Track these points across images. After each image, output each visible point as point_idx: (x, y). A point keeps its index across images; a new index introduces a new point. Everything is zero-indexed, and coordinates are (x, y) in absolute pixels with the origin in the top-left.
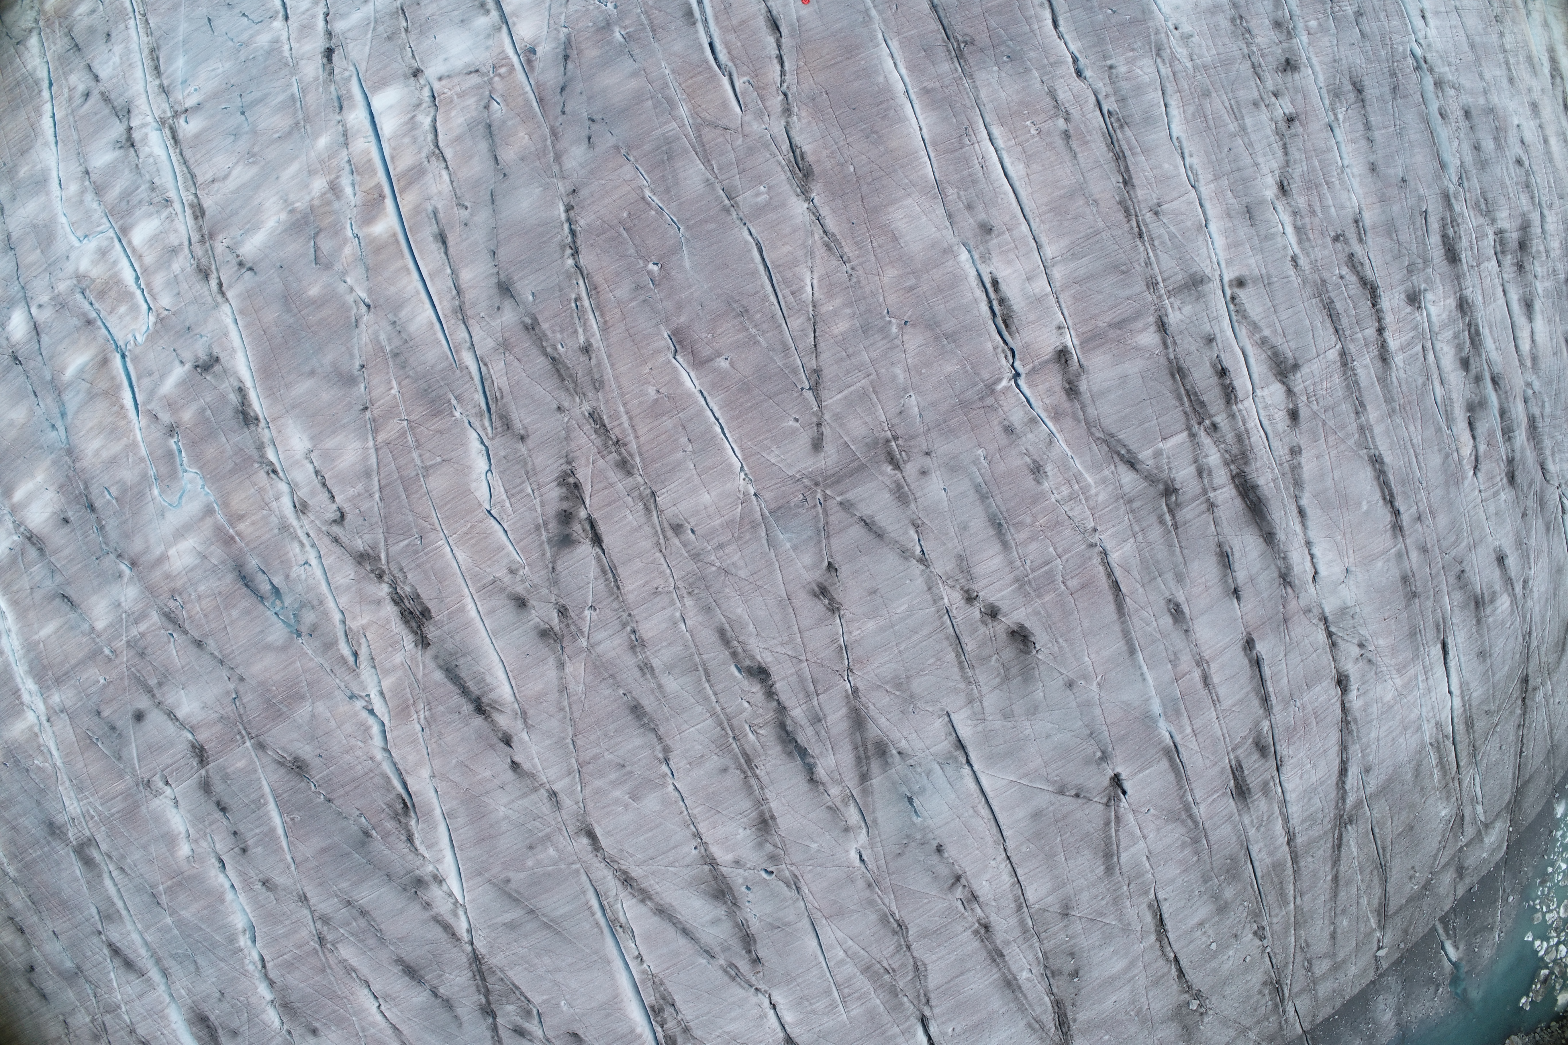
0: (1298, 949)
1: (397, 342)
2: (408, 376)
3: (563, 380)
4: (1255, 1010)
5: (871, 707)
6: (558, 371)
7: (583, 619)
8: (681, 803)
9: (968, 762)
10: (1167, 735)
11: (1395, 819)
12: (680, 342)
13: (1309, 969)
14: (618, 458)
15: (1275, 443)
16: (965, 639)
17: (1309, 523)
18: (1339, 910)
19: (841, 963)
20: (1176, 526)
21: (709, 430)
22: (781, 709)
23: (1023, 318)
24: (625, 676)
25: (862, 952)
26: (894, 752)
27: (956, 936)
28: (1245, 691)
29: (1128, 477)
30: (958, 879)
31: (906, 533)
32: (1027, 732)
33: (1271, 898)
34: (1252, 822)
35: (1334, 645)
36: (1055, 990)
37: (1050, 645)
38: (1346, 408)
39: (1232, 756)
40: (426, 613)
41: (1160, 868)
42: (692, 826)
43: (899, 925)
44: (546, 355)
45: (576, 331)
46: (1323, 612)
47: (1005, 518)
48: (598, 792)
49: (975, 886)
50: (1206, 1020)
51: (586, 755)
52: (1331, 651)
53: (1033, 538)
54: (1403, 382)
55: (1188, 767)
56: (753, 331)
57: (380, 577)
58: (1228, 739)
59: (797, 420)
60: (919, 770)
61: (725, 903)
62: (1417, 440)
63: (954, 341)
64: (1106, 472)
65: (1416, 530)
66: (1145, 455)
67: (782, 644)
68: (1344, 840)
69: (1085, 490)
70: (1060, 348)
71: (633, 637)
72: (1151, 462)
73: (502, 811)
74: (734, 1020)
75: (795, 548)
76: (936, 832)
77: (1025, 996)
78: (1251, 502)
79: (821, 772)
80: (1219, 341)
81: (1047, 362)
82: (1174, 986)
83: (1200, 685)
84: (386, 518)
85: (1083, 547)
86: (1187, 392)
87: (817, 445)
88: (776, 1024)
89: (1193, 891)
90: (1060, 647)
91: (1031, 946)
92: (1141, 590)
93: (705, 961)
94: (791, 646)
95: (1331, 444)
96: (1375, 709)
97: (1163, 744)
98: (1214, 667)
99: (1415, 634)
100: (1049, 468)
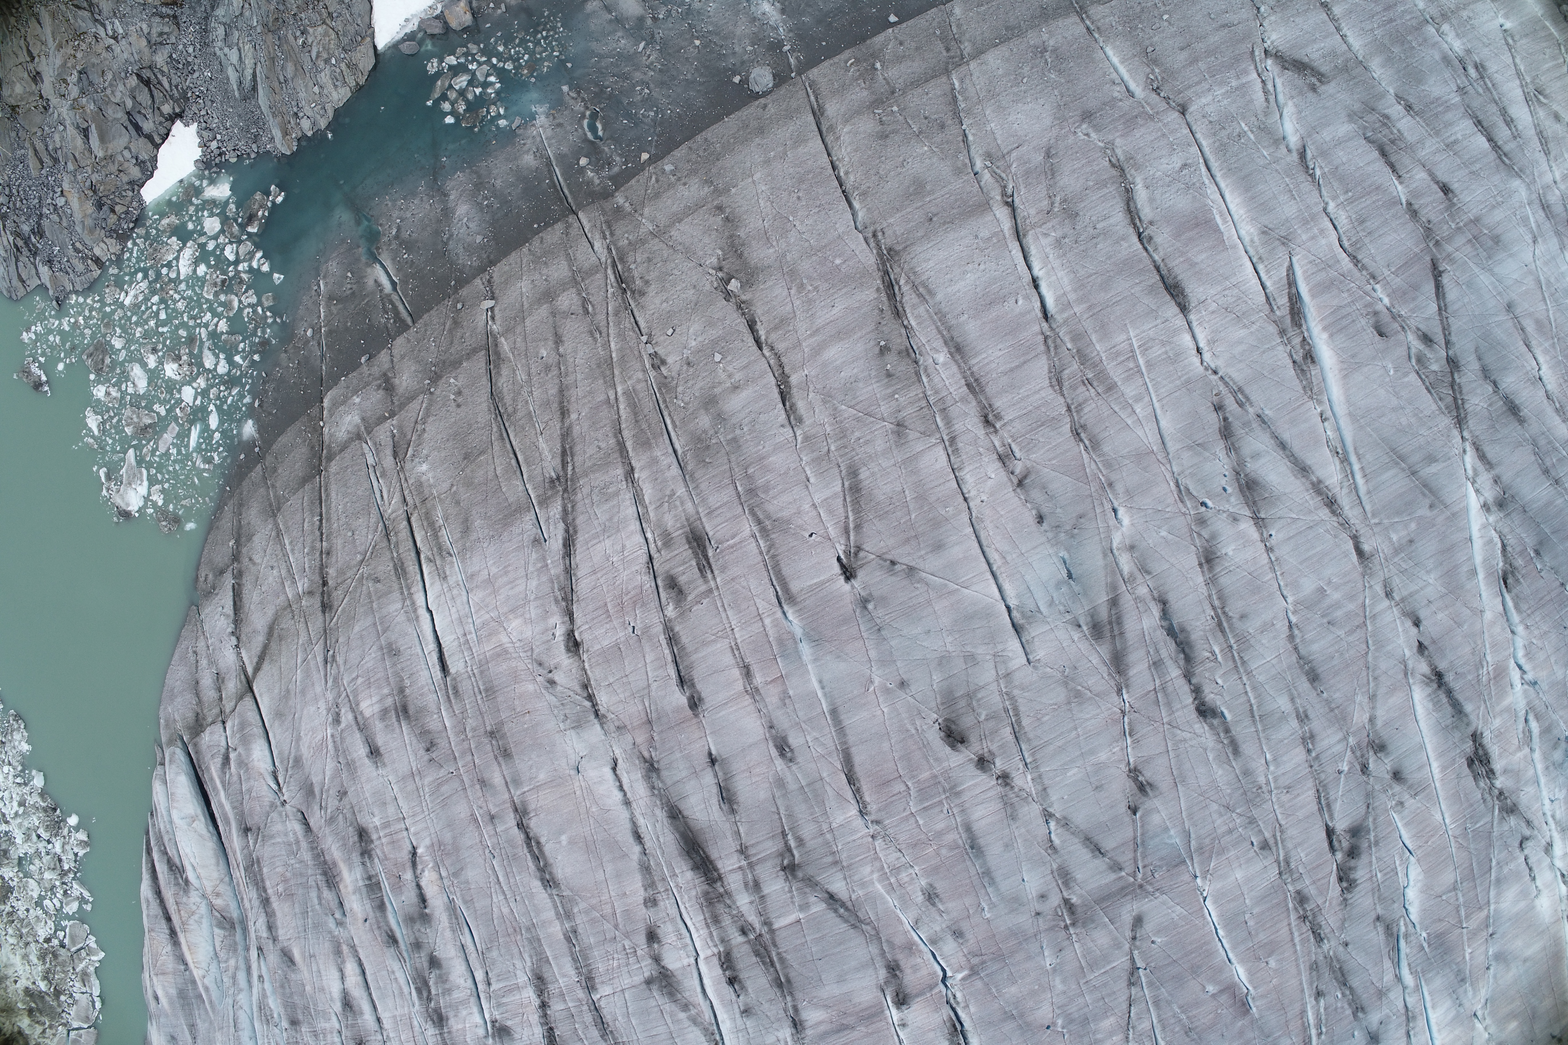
0: (604, 330)
1: (1461, 991)
2: (1457, 964)
3: (1340, 968)
4: (649, 260)
5: (1105, 675)
6: (1343, 975)
7: (1350, 763)
8: (1282, 584)
9: (1008, 608)
10: (790, 616)
11: (491, 475)
12: (1244, 1004)
13: (585, 301)
14: (1306, 906)
15: (674, 911)
16: (1011, 738)
17: (628, 825)
18: (555, 372)
19: (1138, 399)
20: (784, 834)
21: (1229, 933)
22: (1188, 676)
23: (939, 1034)
24: (1322, 711)
25: (1117, 409)
26: (1085, 628)
27: (1019, 417)
28: (700, 655)
29: (838, 886)
30: (1020, 484)
31: (1063, 842)
32: (949, 639)
33: (648, 405)
34: (682, 503)
35: (586, 686)
36: (903, 331)
37: (925, 727)
38: (588, 936)
39: (712, 583)
40: (1470, 763)
41: (793, 466)
42: (1273, 559)
43: (1078, 434)
44: (1351, 988)
45: (1325, 1009)
46: (602, 725)
47: (967, 854)
48: (1352, 598)
49: (1003, 473)
50: (714, 260)
51: (1359, 634)
52: (589, 680)
53: (939, 834)
54: (517, 955)
55: (767, 580)
56: (1183, 1016)
57: (1501, 793)
58: (719, 605)
59: (1153, 942)
60: (1061, 608)
61: (1246, 475)
62: (498, 898)
63: (1006, 1013)
64: (861, 893)
65: (495, 805)
66: (818, 907)
67: (1185, 740)
68: (558, 460)
69: (884, 877)
70: (904, 1007)
71: (1310, 746)
72: (813, 899)
73: (1431, 579)
74: (1240, 342)
75: (1166, 829)
76: (1044, 539)
77: (940, 332)
78: (697, 852)
79: (1156, 611)
80: (737, 1011)
81: (917, 996)
82: (759, 311)
83: (755, 669)
84: (1490, 845)
85: (887, 822)
86: (772, 964)
87: (1138, 921)
88: (1198, 330)
89: (751, 431)
90: (914, 724)
91: (936, 392)
92: (824, 775)
93: (1267, 412)
94: (1177, 738)
95: (609, 906)
96: (533, 611)
97: (797, 608)
98: (739, 685)
99: (487, 690)
100: (920, 898)
